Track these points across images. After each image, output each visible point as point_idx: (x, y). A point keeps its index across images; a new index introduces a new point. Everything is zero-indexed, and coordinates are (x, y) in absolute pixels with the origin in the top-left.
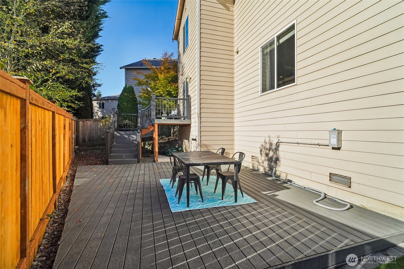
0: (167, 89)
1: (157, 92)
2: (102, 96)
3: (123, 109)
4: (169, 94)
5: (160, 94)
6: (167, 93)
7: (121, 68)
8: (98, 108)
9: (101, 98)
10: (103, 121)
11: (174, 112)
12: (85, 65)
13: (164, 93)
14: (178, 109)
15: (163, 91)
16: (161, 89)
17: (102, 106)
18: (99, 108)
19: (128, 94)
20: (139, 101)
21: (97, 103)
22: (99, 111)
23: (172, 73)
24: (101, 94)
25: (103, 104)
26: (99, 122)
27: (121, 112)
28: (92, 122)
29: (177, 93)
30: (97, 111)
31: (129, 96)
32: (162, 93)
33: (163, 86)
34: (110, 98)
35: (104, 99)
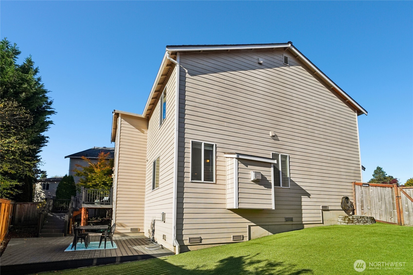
0: (103, 180)
1: (94, 182)
2: (48, 177)
3: (61, 195)
4: (105, 184)
5: (96, 183)
6: (102, 183)
7: (66, 157)
8: (41, 189)
9: (46, 179)
10: (40, 205)
11: (106, 198)
12: (27, 163)
13: (100, 183)
14: (110, 196)
15: (99, 181)
16: (98, 180)
17: (46, 187)
18: (43, 189)
19: (67, 183)
20: (77, 188)
21: (41, 184)
22: (43, 192)
23: (108, 168)
24: (47, 174)
25: (48, 185)
26: (37, 205)
27: (58, 197)
28: (30, 205)
29: (112, 183)
30: (40, 192)
31: (67, 184)
32: (98, 183)
33: (99, 177)
34: (56, 180)
35: (49, 180)
